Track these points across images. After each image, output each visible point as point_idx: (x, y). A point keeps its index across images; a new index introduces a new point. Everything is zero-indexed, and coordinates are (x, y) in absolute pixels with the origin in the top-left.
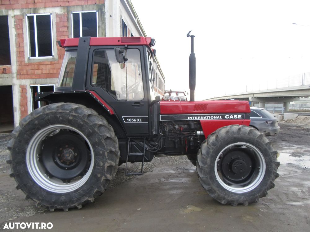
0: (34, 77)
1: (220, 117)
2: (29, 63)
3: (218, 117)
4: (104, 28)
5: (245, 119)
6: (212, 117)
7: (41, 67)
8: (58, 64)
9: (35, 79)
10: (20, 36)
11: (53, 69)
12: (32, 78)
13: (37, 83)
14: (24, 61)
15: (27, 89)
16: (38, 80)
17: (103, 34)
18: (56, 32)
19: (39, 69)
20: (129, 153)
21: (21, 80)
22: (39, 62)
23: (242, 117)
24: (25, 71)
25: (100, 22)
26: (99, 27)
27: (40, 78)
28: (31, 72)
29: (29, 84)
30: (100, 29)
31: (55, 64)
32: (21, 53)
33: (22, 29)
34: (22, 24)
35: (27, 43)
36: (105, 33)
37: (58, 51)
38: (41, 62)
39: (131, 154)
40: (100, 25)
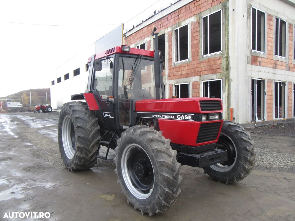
0: (177, 78)
1: (173, 116)
2: (174, 67)
3: (172, 116)
4: (227, 24)
5: (195, 121)
6: (167, 117)
7: (181, 69)
8: (192, 65)
9: (177, 79)
10: (170, 46)
11: (189, 70)
12: (176, 79)
13: (178, 82)
14: (172, 65)
15: (173, 87)
16: (179, 79)
17: (226, 30)
18: (191, 38)
19: (180, 71)
20: (101, 141)
21: (170, 80)
22: (180, 65)
23: (192, 118)
24: (172, 74)
25: (224, 19)
26: (223, 24)
27: (180, 78)
28: (175, 74)
29: (174, 83)
30: (224, 26)
31: (190, 65)
32: (170, 60)
33: (172, 41)
34: (171, 38)
35: (174, 51)
36: (228, 29)
37: (192, 54)
38: (181, 65)
39: (102, 141)
40: (224, 21)
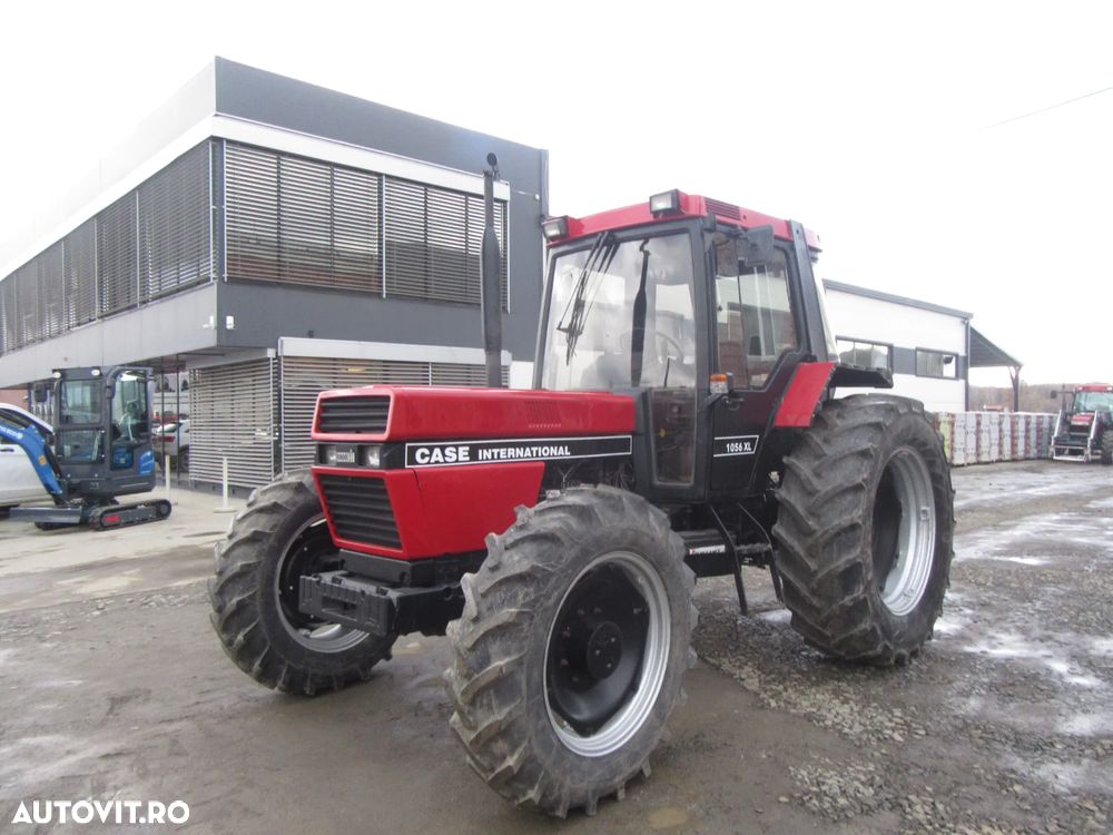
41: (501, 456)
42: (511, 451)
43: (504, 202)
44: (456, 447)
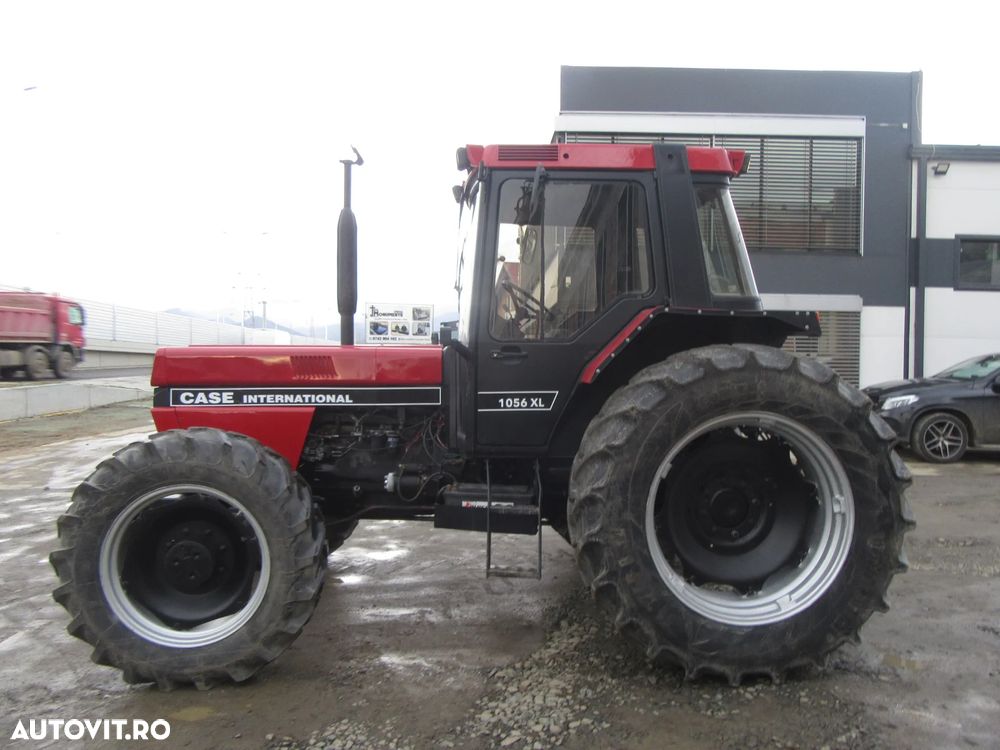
41: (268, 401)
42: (279, 398)
43: (858, 139)
44: (221, 392)
